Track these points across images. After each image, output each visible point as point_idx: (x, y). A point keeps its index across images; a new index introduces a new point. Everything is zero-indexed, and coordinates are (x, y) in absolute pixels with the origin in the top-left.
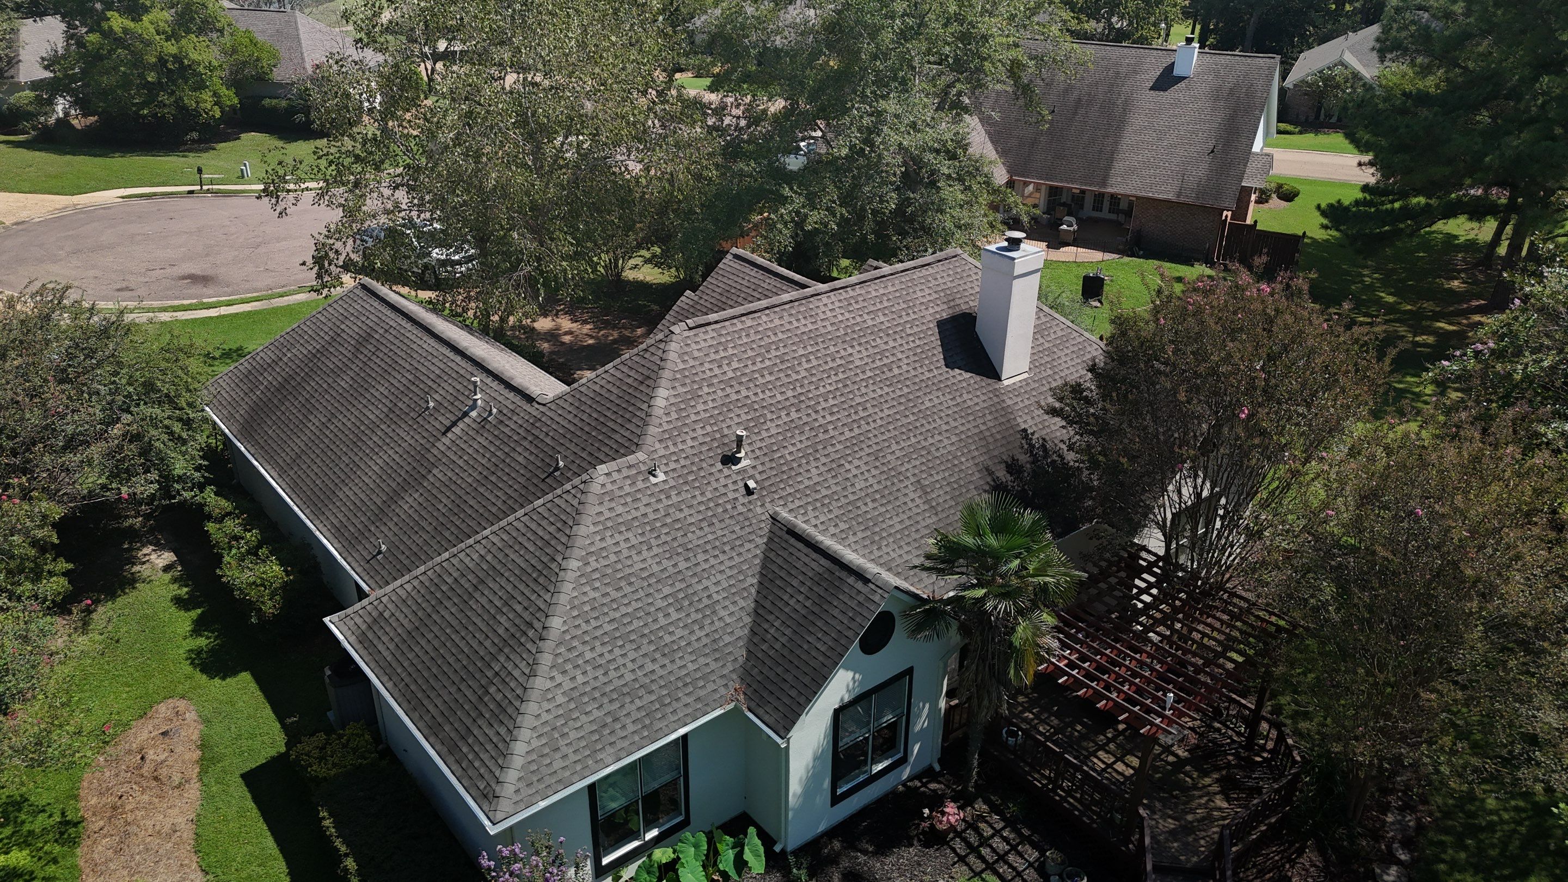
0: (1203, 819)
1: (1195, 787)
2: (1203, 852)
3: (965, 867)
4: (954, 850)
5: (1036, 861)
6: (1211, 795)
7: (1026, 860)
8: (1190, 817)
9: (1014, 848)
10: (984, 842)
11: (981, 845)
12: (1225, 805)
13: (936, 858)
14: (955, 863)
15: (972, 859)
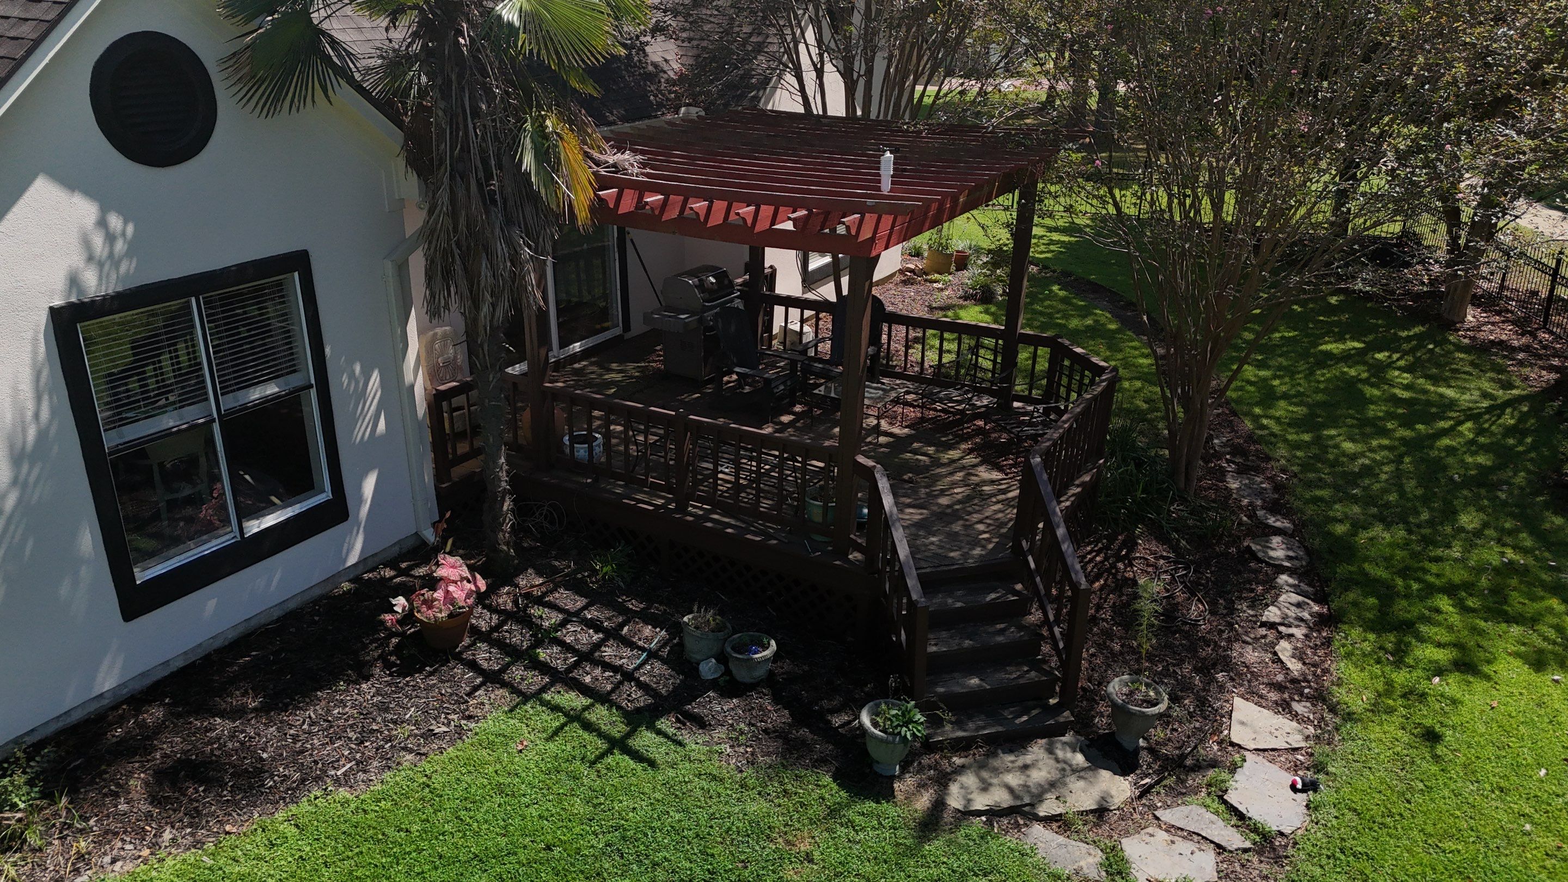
0: (968, 499)
1: (936, 463)
2: (988, 540)
3: (500, 692)
4: (473, 665)
5: (664, 646)
6: (969, 471)
7: (643, 649)
8: (944, 501)
9: (613, 634)
10: (543, 637)
11: (538, 643)
12: (996, 475)
13: (429, 688)
14: (476, 688)
15: (517, 673)
